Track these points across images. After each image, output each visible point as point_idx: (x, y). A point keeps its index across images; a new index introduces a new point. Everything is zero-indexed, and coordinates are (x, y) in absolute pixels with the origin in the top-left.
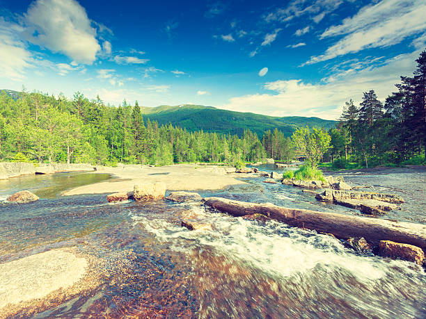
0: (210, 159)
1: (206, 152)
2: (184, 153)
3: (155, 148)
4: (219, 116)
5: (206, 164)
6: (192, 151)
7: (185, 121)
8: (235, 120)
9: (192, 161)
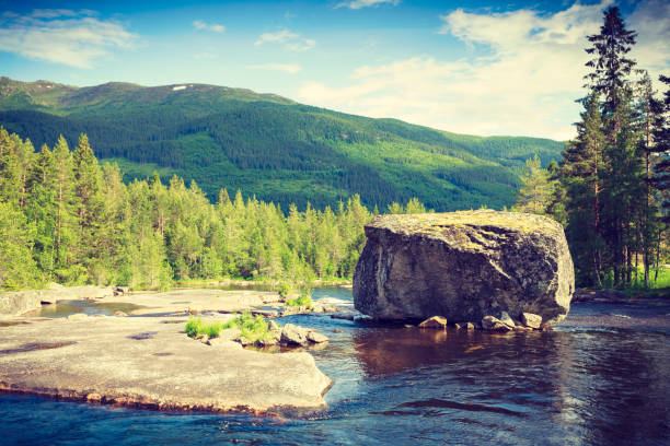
0: (255, 272)
1: (246, 255)
2: (193, 256)
3: (123, 242)
4: (303, 125)
5: (245, 283)
6: (212, 251)
7: (190, 138)
8: (349, 141)
9: (212, 276)
